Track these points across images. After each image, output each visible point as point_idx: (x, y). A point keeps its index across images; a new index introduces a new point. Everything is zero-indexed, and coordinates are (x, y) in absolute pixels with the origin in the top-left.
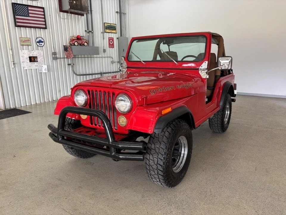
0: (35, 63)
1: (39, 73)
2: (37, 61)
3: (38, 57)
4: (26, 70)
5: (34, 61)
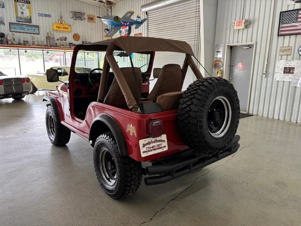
0: (290, 75)
1: (291, 86)
2: (293, 73)
3: (295, 69)
4: (278, 81)
5: (289, 73)
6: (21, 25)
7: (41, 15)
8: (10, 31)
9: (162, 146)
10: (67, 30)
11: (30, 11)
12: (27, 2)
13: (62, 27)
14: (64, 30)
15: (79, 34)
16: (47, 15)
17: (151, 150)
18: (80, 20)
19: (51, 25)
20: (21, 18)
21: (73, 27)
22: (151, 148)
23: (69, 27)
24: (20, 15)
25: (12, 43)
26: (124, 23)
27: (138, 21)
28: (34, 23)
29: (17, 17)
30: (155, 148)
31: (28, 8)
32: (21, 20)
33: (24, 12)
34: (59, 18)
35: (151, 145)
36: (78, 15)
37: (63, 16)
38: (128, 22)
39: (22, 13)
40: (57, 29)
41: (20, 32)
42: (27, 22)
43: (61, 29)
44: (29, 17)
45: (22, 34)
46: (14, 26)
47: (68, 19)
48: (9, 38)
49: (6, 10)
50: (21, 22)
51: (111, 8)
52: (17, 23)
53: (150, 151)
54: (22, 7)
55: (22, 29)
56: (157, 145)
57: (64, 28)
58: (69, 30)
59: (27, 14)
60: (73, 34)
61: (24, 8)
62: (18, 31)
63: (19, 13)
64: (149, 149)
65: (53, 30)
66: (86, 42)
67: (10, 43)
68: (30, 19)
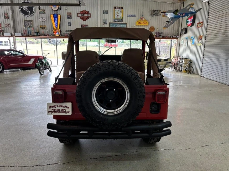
6: (116, 24)
7: (129, 16)
9: (66, 111)
10: (145, 24)
11: (122, 14)
12: (121, 8)
13: (142, 22)
14: (144, 24)
15: (154, 27)
16: (133, 15)
17: (56, 112)
18: (156, 16)
19: (135, 22)
20: (116, 19)
21: (150, 22)
22: (55, 110)
23: (147, 22)
24: (116, 17)
26: (181, 15)
27: (192, 11)
28: (124, 21)
29: (114, 19)
30: (59, 111)
31: (121, 12)
32: (116, 20)
33: (119, 15)
34: (141, 16)
35: (56, 108)
36: (155, 12)
37: (144, 14)
38: (183, 14)
39: (118, 16)
40: (139, 24)
42: (120, 22)
43: (141, 24)
44: (122, 18)
46: (112, 25)
47: (147, 16)
49: (108, 15)
50: (116, 22)
51: (184, 3)
52: (114, 22)
53: (54, 112)
54: (118, 12)
55: (116, 26)
56: (62, 109)
57: (143, 23)
58: (147, 24)
59: (120, 16)
60: (150, 27)
61: (119, 12)
63: (115, 16)
64: (54, 111)
65: (136, 25)
66: (159, 32)
68: (122, 19)
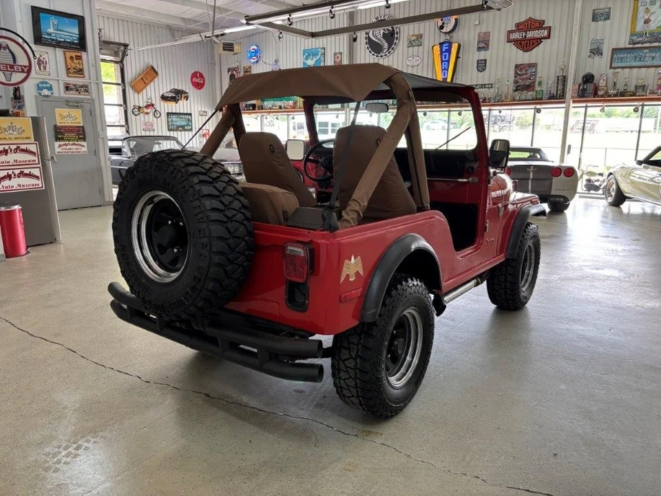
6: (638, 50)
8: (611, 67)
20: (641, 35)
25: (607, 94)
29: (633, 34)
32: (640, 39)
33: (652, 18)
39: (647, 21)
41: (631, 67)
42: (654, 42)
45: (635, 70)
46: (622, 56)
48: (602, 83)
49: (612, 24)
50: (638, 43)
52: (631, 46)
54: (649, 7)
55: (638, 59)
59: (657, 22)
61: (655, 8)
62: (628, 64)
63: (638, 23)
67: (600, 93)
